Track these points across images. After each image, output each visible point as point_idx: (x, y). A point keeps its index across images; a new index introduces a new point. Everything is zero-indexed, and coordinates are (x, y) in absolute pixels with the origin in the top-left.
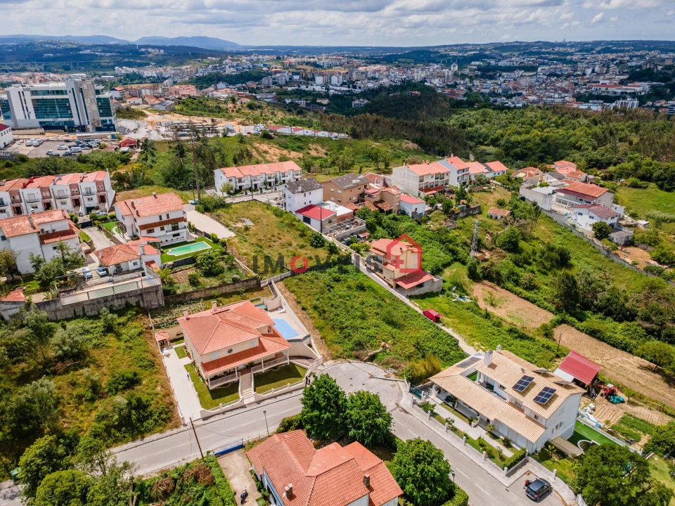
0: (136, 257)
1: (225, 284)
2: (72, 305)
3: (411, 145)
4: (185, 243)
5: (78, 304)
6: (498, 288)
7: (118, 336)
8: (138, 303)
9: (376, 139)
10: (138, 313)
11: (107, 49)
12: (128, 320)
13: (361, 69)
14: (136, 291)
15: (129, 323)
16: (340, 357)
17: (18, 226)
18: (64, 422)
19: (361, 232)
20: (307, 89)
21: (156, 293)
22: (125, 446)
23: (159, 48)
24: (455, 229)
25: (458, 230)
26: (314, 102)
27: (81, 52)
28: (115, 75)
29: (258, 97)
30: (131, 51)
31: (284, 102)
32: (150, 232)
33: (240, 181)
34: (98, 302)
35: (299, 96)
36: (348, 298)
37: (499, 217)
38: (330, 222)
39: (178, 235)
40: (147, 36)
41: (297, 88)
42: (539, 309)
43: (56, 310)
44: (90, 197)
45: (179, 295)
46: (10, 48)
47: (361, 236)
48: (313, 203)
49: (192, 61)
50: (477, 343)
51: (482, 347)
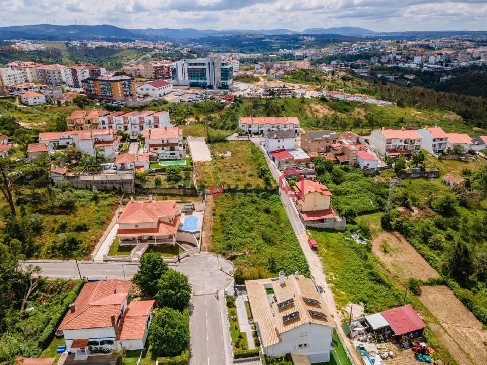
0: (132, 162)
1: (173, 188)
2: (85, 181)
3: (453, 116)
4: (176, 159)
5: (88, 181)
6: (404, 241)
7: (97, 203)
8: (120, 188)
9: (419, 109)
10: (116, 193)
11: (279, 37)
12: (109, 196)
13: (469, 50)
14: (119, 181)
15: (109, 198)
16: (214, 251)
17: (85, 135)
18: (38, 239)
19: (309, 174)
20: (403, 67)
21: (131, 185)
22: (58, 261)
23: (312, 36)
24: (399, 186)
25: (401, 187)
26: (402, 77)
27: (264, 40)
28: (277, 55)
29: (355, 72)
30: (293, 39)
31: (377, 76)
32: (156, 149)
33: (250, 127)
34: (98, 183)
35: (390, 72)
36: (249, 215)
37: (451, 184)
38: (287, 163)
39: (174, 154)
40: (310, 28)
41: (396, 65)
42: (429, 267)
43: (78, 182)
44: (150, 125)
45: (144, 189)
46: (227, 38)
47: (308, 177)
48: (285, 148)
49: (330, 45)
50: (332, 274)
51: (334, 278)
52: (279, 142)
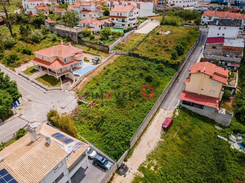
0: (87, 23)
1: (96, 43)
19: (232, 62)
21: (76, 36)
32: (113, 19)
33: (210, 19)
34: (62, 32)
38: (214, 48)
39: (124, 25)
48: (225, 36)
50: (155, 162)
51: (152, 168)
52: (220, 29)
